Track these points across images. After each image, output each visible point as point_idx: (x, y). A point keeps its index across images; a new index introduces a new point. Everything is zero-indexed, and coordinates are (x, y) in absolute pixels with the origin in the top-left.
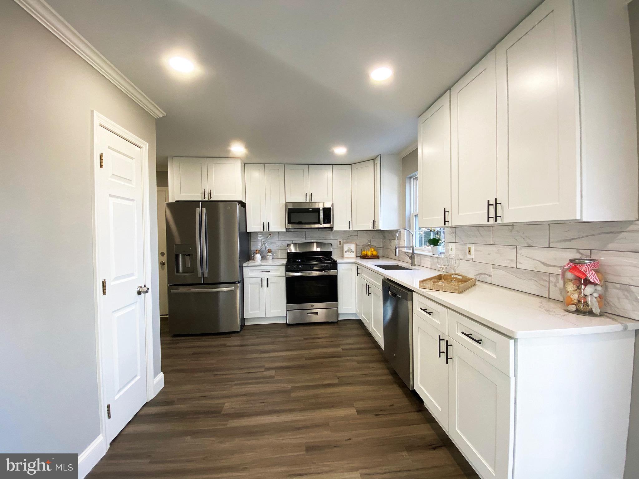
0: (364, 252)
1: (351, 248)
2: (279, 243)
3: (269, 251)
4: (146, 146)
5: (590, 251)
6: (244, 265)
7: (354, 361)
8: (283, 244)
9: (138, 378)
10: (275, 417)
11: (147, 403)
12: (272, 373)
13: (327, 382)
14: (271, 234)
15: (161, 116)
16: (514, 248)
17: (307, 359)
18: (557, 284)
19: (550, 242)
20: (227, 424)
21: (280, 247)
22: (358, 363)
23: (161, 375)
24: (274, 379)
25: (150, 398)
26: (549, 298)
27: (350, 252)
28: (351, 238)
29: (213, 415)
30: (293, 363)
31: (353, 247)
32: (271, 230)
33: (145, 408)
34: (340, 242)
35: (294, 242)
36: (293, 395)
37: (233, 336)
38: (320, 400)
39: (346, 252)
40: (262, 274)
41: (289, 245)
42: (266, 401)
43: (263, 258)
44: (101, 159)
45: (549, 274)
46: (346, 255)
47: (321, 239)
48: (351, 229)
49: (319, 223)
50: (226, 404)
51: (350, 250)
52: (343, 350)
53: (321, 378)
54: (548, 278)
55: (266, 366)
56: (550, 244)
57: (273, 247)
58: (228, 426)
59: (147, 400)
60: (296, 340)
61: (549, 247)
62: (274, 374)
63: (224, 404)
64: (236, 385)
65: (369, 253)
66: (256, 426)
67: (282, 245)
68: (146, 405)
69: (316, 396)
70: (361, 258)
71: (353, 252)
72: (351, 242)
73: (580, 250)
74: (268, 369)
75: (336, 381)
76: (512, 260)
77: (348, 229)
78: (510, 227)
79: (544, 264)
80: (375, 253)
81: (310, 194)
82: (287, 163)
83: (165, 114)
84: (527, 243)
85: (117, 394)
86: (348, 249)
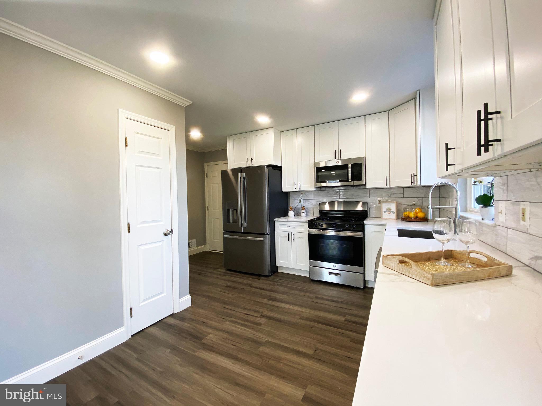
0: (406, 213)
1: (391, 208)
2: (313, 202)
3: (304, 208)
4: (173, 129)
6: (275, 219)
8: (317, 202)
9: (164, 294)
10: (230, 363)
11: (173, 314)
12: (263, 320)
13: (301, 349)
15: (189, 104)
17: (302, 318)
20: (195, 352)
21: (315, 205)
23: (189, 297)
24: (260, 327)
25: (175, 312)
27: (389, 213)
28: (394, 196)
29: (195, 340)
30: (287, 318)
31: (393, 207)
32: (303, 189)
33: (170, 318)
34: (379, 201)
35: (328, 200)
36: (262, 348)
37: (262, 279)
38: (279, 365)
39: (385, 212)
40: (288, 229)
41: (323, 204)
42: (238, 345)
43: (296, 215)
44: (126, 141)
46: (385, 215)
47: (356, 197)
48: (388, 186)
49: (347, 180)
50: (210, 335)
51: (389, 211)
52: (346, 320)
53: (299, 342)
55: (264, 313)
57: (307, 205)
58: (196, 354)
59: (173, 312)
62: (263, 323)
63: (209, 334)
64: (231, 321)
65: (412, 215)
66: (213, 364)
68: (172, 315)
69: (278, 360)
70: (402, 220)
71: (393, 212)
72: (392, 202)
74: (263, 316)
75: (311, 352)
77: (385, 186)
80: (421, 215)
81: (340, 151)
82: (316, 124)
83: (192, 102)
85: (142, 302)
86: (387, 209)
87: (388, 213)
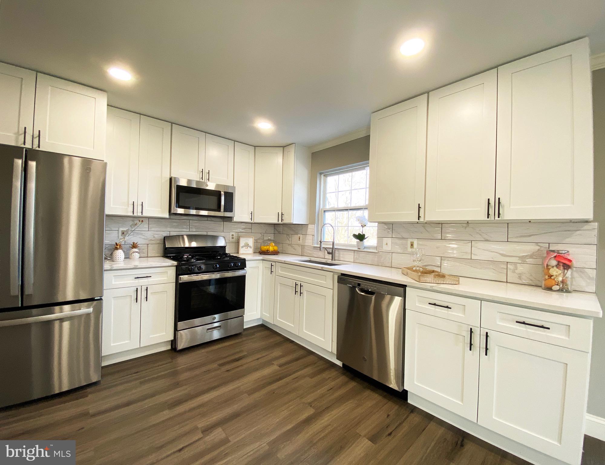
0: (265, 247)
1: (249, 243)
2: (149, 235)
3: (134, 246)
5: (548, 244)
7: (304, 377)
13: (303, 416)
14: (142, 219)
16: (470, 242)
18: (516, 271)
19: (508, 237)
21: (151, 240)
22: (311, 378)
24: (232, 443)
26: (507, 282)
31: (251, 241)
32: (145, 214)
34: (233, 235)
36: (281, 455)
39: (243, 247)
40: (137, 280)
43: (127, 257)
45: (507, 263)
46: (242, 250)
47: (209, 231)
48: (253, 221)
49: (219, 209)
51: (247, 245)
52: (280, 366)
54: (506, 266)
56: (509, 239)
57: (139, 240)
60: (209, 371)
61: (508, 241)
62: (224, 435)
65: (270, 248)
67: (154, 237)
70: (261, 254)
71: (251, 247)
72: (249, 237)
73: (539, 244)
74: (206, 430)
76: (466, 253)
77: (249, 221)
78: (465, 225)
79: (502, 255)
80: (276, 248)
81: (207, 171)
82: (176, 122)
84: (484, 238)
86: (245, 244)
87: (246, 248)
